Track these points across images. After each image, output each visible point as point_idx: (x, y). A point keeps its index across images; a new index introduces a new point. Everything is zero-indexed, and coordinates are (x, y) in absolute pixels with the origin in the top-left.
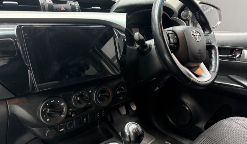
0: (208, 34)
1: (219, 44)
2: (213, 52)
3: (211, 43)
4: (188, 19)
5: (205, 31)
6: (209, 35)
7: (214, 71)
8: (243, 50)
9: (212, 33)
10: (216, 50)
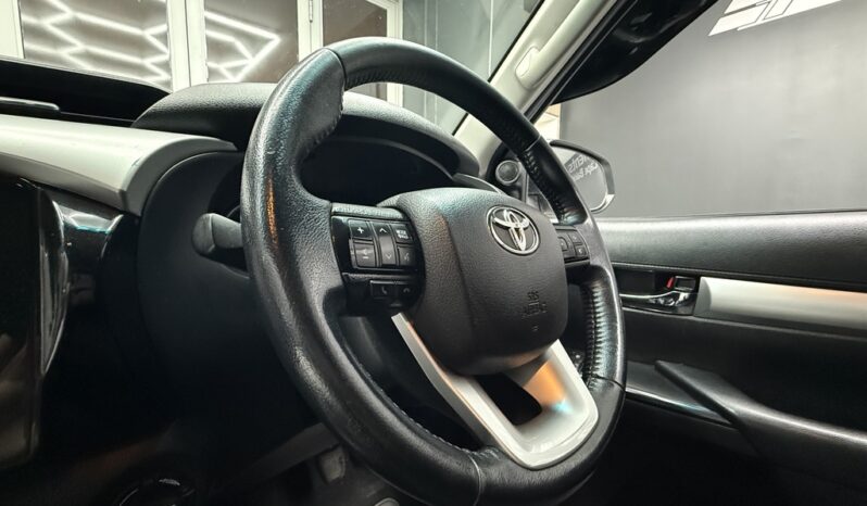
0: (572, 224)
1: (614, 257)
2: (598, 292)
3: (587, 258)
4: (518, 184)
5: (564, 213)
6: (577, 227)
7: (609, 380)
8: (703, 278)
9: (589, 221)
10: (606, 284)
